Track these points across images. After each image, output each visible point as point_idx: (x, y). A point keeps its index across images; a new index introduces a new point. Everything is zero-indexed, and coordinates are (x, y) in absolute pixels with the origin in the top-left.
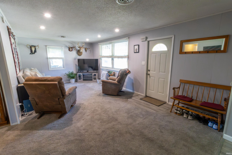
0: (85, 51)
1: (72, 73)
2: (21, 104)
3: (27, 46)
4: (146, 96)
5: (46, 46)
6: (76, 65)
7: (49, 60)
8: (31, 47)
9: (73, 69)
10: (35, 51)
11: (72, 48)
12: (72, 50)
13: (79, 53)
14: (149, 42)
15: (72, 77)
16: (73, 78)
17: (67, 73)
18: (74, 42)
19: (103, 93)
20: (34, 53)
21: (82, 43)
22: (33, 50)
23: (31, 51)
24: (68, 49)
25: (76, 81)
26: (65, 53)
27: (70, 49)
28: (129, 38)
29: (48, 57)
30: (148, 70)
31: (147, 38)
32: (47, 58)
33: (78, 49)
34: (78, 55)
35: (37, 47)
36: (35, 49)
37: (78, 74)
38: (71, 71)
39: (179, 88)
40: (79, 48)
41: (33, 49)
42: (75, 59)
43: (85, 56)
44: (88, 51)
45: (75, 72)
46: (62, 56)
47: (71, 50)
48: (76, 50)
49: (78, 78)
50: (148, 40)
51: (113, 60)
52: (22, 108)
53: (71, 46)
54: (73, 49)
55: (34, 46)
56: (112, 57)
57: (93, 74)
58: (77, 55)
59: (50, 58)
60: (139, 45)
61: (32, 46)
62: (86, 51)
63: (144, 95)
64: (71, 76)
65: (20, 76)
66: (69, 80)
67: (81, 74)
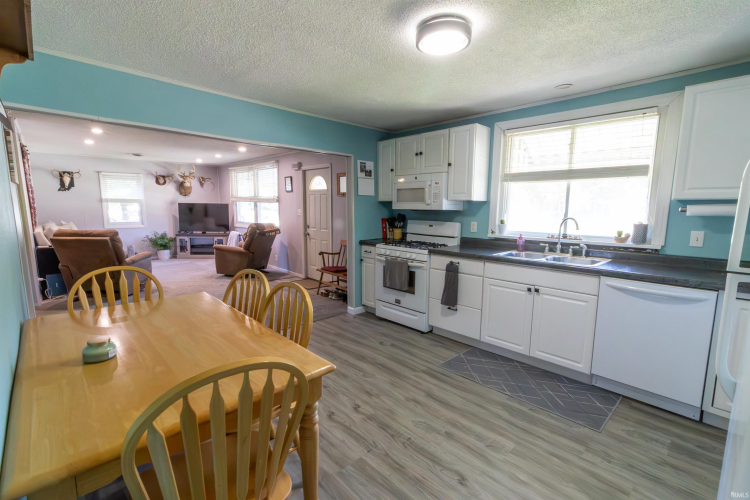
0: (198, 184)
1: (163, 237)
2: (42, 279)
3: (52, 173)
4: (307, 278)
5: (98, 172)
6: (174, 217)
7: (104, 204)
8: (61, 175)
9: (167, 227)
10: (72, 184)
11: (164, 177)
12: (165, 183)
13: (182, 188)
14: (304, 172)
15: (161, 245)
16: (165, 247)
17: (152, 236)
18: (171, 164)
19: (218, 272)
20: (68, 189)
21: (190, 165)
22: (65, 181)
23: (62, 183)
24: (154, 180)
25: (174, 256)
26: (146, 189)
27: (161, 179)
28: (278, 162)
29: (104, 197)
30: (306, 226)
31: (300, 165)
32: (101, 200)
33: (181, 180)
34: (181, 193)
35: (75, 176)
36: (72, 179)
37: (178, 238)
38: (160, 232)
39: (339, 253)
40: (182, 177)
41: (67, 180)
42: (172, 203)
43: (198, 196)
44: (207, 184)
45: (171, 234)
46: (140, 196)
47: (162, 181)
48: (176, 182)
49: (178, 249)
50: (303, 168)
51: (256, 206)
52: (43, 285)
53: (161, 171)
54: (167, 179)
55: (69, 173)
56: (256, 201)
57: (216, 239)
58: (178, 194)
59: (107, 200)
60: (291, 178)
61: (64, 173)
62: (202, 184)
63: (303, 276)
64: (160, 243)
65: (39, 233)
66: (156, 254)
67: (187, 239)
